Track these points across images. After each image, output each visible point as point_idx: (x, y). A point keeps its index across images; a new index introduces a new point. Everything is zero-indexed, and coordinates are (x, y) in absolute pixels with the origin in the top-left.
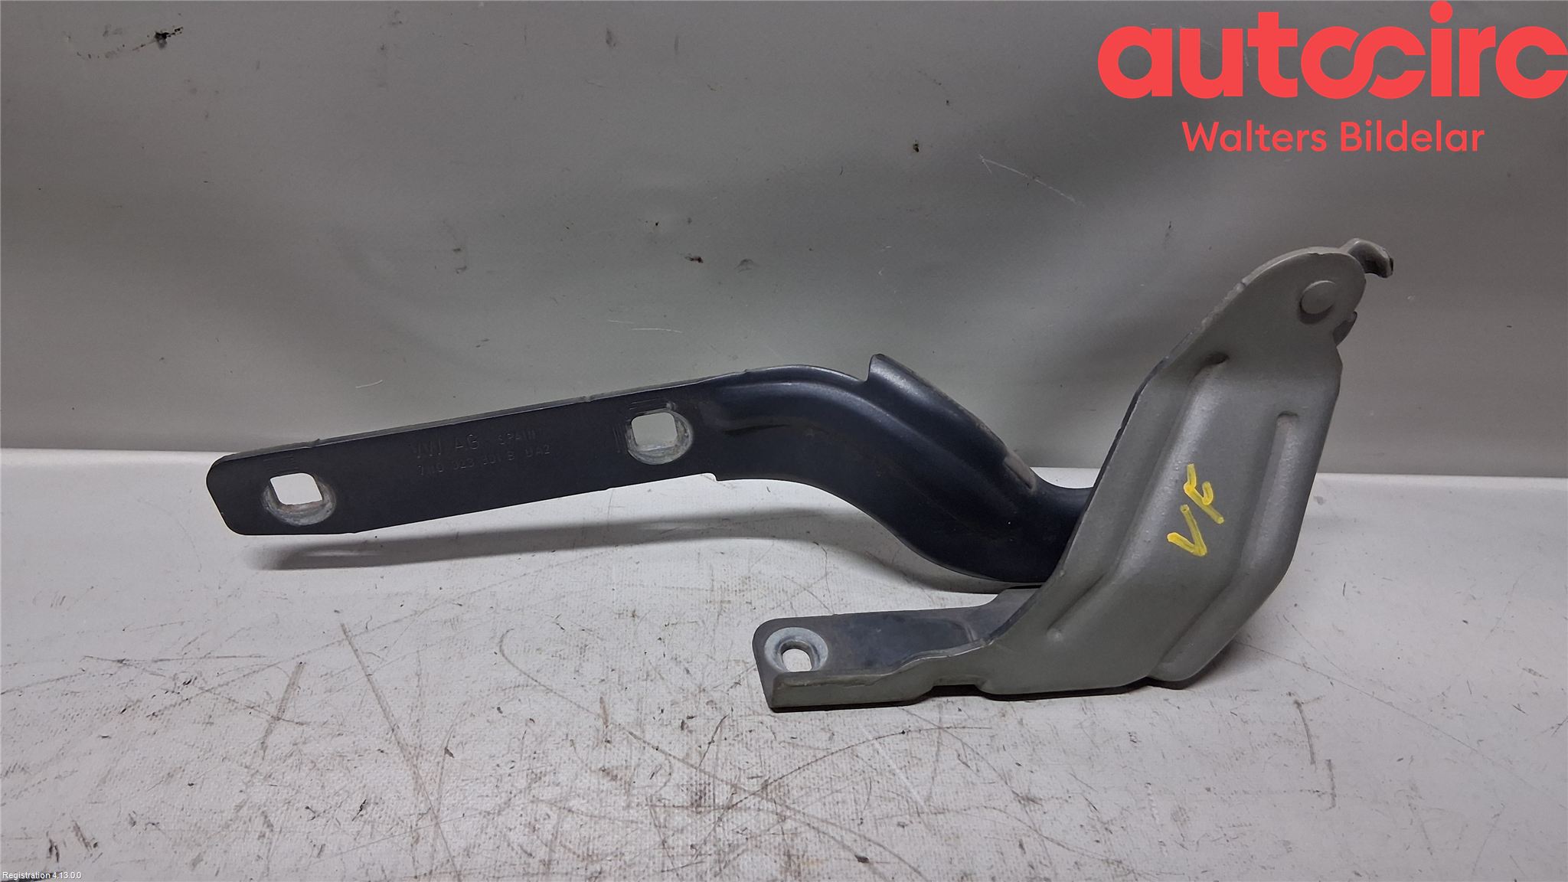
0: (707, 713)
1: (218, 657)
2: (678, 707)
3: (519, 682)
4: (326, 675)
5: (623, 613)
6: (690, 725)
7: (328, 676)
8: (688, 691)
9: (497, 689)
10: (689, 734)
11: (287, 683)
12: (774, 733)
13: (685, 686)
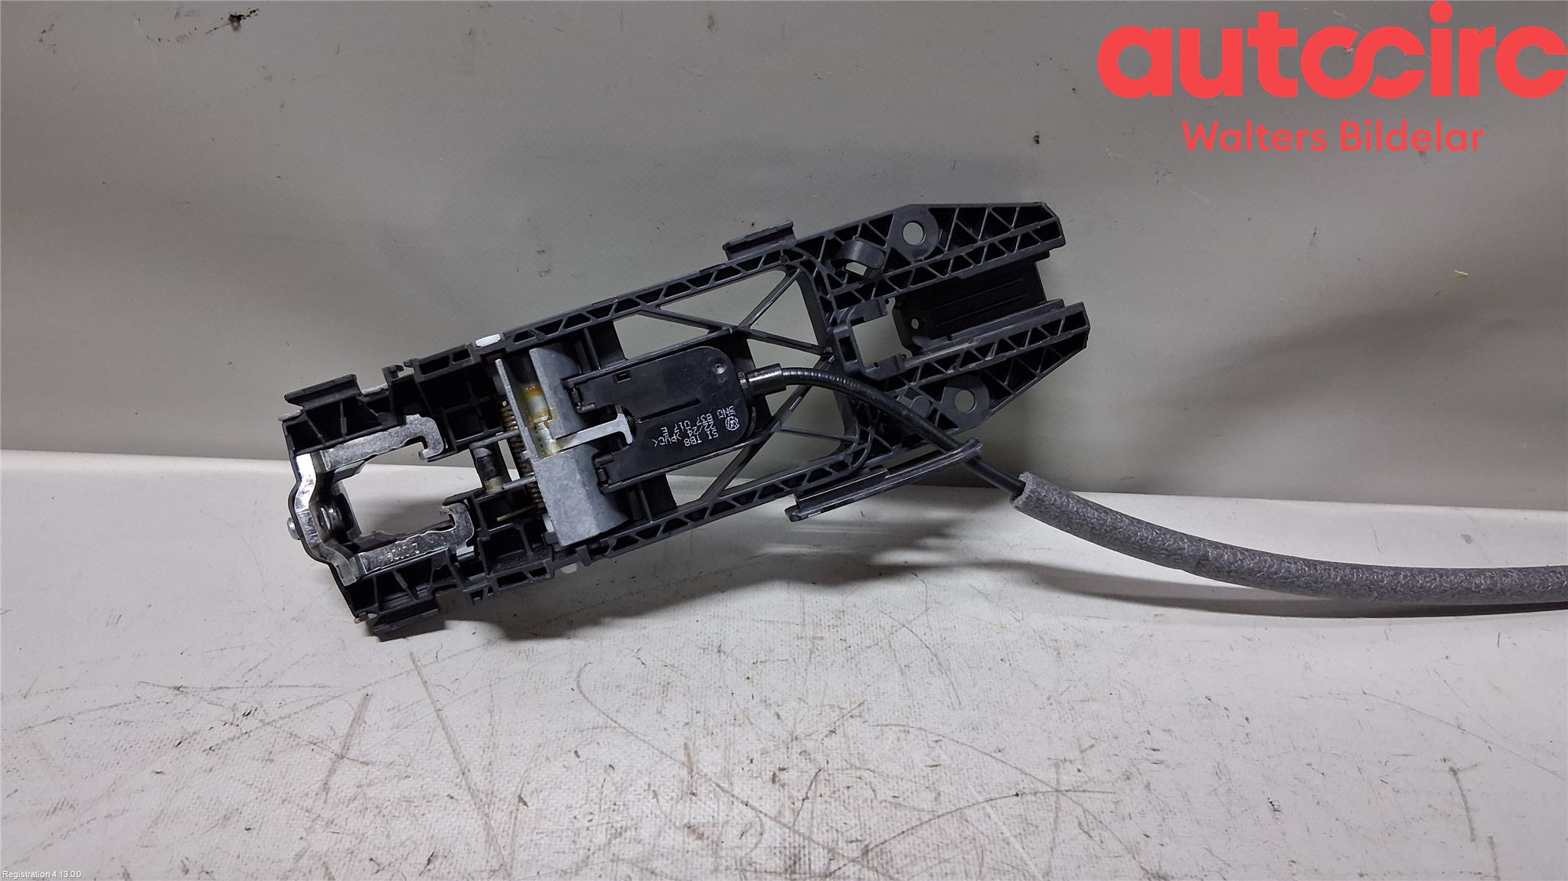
0: (801, 765)
1: (280, 686)
2: (770, 757)
3: (598, 722)
4: (394, 708)
5: (708, 648)
6: (781, 779)
7: (396, 711)
8: (779, 738)
9: (574, 730)
10: (781, 789)
11: (352, 718)
12: (874, 791)
13: (776, 733)
